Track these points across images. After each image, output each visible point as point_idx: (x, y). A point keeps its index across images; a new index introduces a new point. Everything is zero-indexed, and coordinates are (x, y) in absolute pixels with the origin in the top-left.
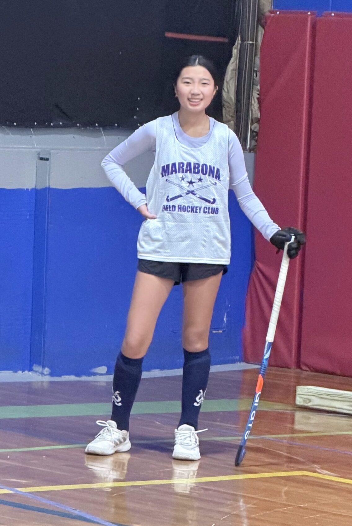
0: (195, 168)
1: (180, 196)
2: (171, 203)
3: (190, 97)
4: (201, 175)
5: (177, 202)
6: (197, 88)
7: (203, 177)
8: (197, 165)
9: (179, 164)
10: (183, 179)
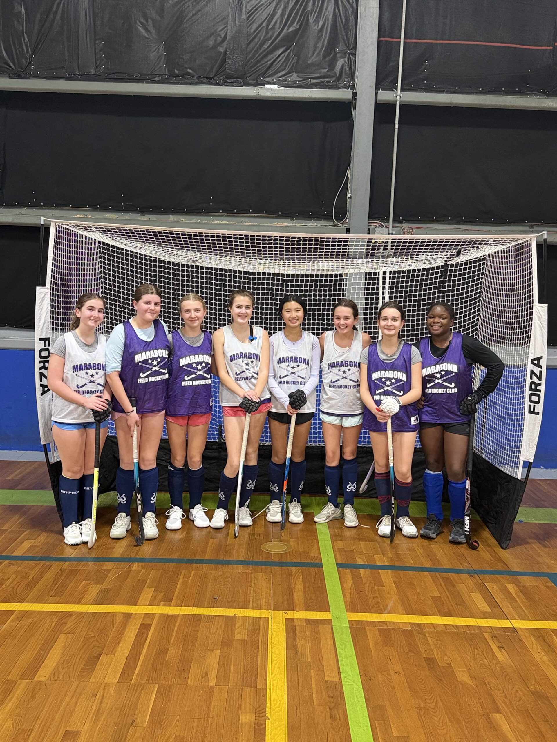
0: (295, 359)
1: (287, 375)
2: (282, 380)
3: (290, 319)
4: (298, 363)
5: (285, 379)
6: (294, 314)
7: (299, 364)
8: (296, 358)
9: (286, 357)
10: (288, 366)
